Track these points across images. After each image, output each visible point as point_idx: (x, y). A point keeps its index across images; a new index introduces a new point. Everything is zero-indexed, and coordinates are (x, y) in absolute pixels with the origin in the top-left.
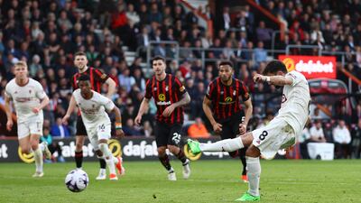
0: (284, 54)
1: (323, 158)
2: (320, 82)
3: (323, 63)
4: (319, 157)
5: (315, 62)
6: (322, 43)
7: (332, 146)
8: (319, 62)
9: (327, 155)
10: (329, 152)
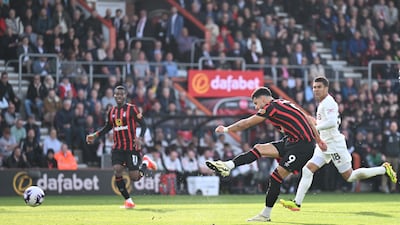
0: (196, 68)
1: (205, 193)
2: (238, 101)
3: (247, 78)
4: (199, 192)
5: (236, 78)
6: (257, 54)
7: (216, 180)
8: (241, 78)
9: (210, 190)
10: (213, 187)
